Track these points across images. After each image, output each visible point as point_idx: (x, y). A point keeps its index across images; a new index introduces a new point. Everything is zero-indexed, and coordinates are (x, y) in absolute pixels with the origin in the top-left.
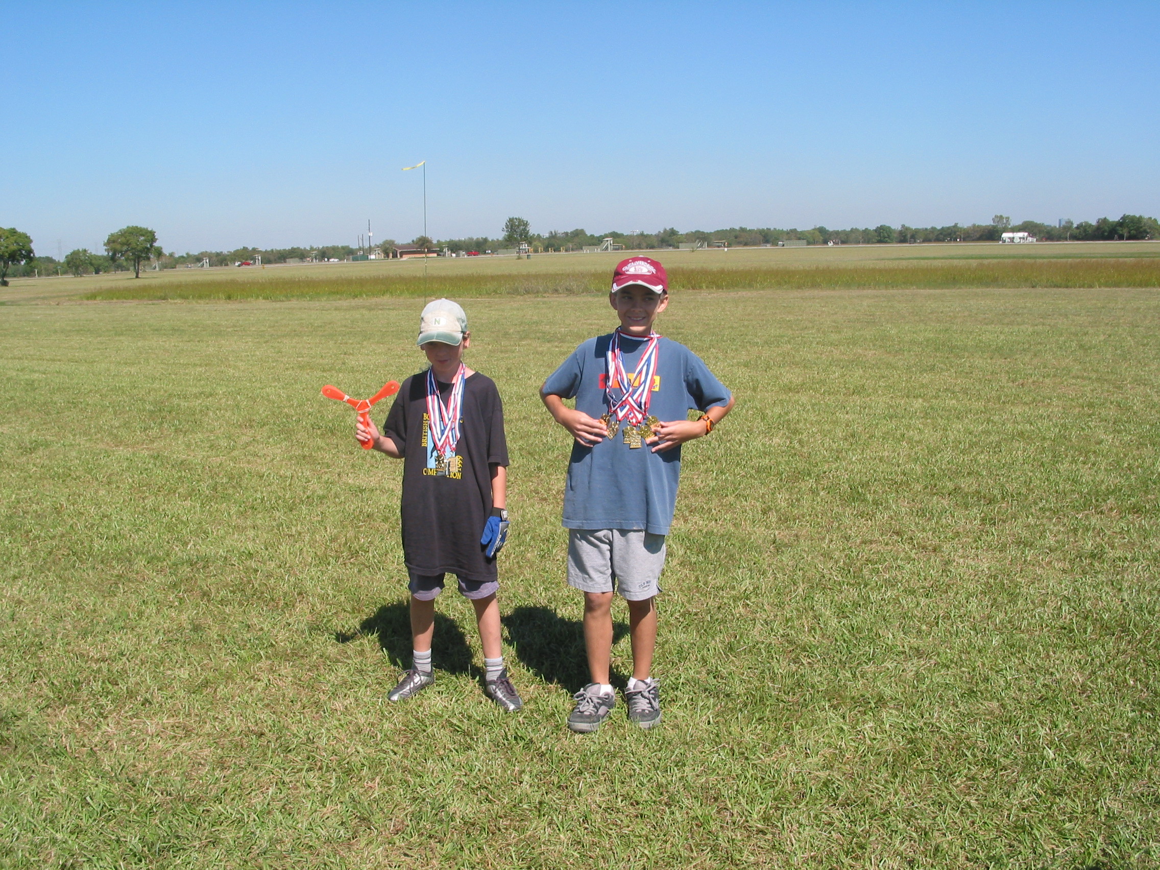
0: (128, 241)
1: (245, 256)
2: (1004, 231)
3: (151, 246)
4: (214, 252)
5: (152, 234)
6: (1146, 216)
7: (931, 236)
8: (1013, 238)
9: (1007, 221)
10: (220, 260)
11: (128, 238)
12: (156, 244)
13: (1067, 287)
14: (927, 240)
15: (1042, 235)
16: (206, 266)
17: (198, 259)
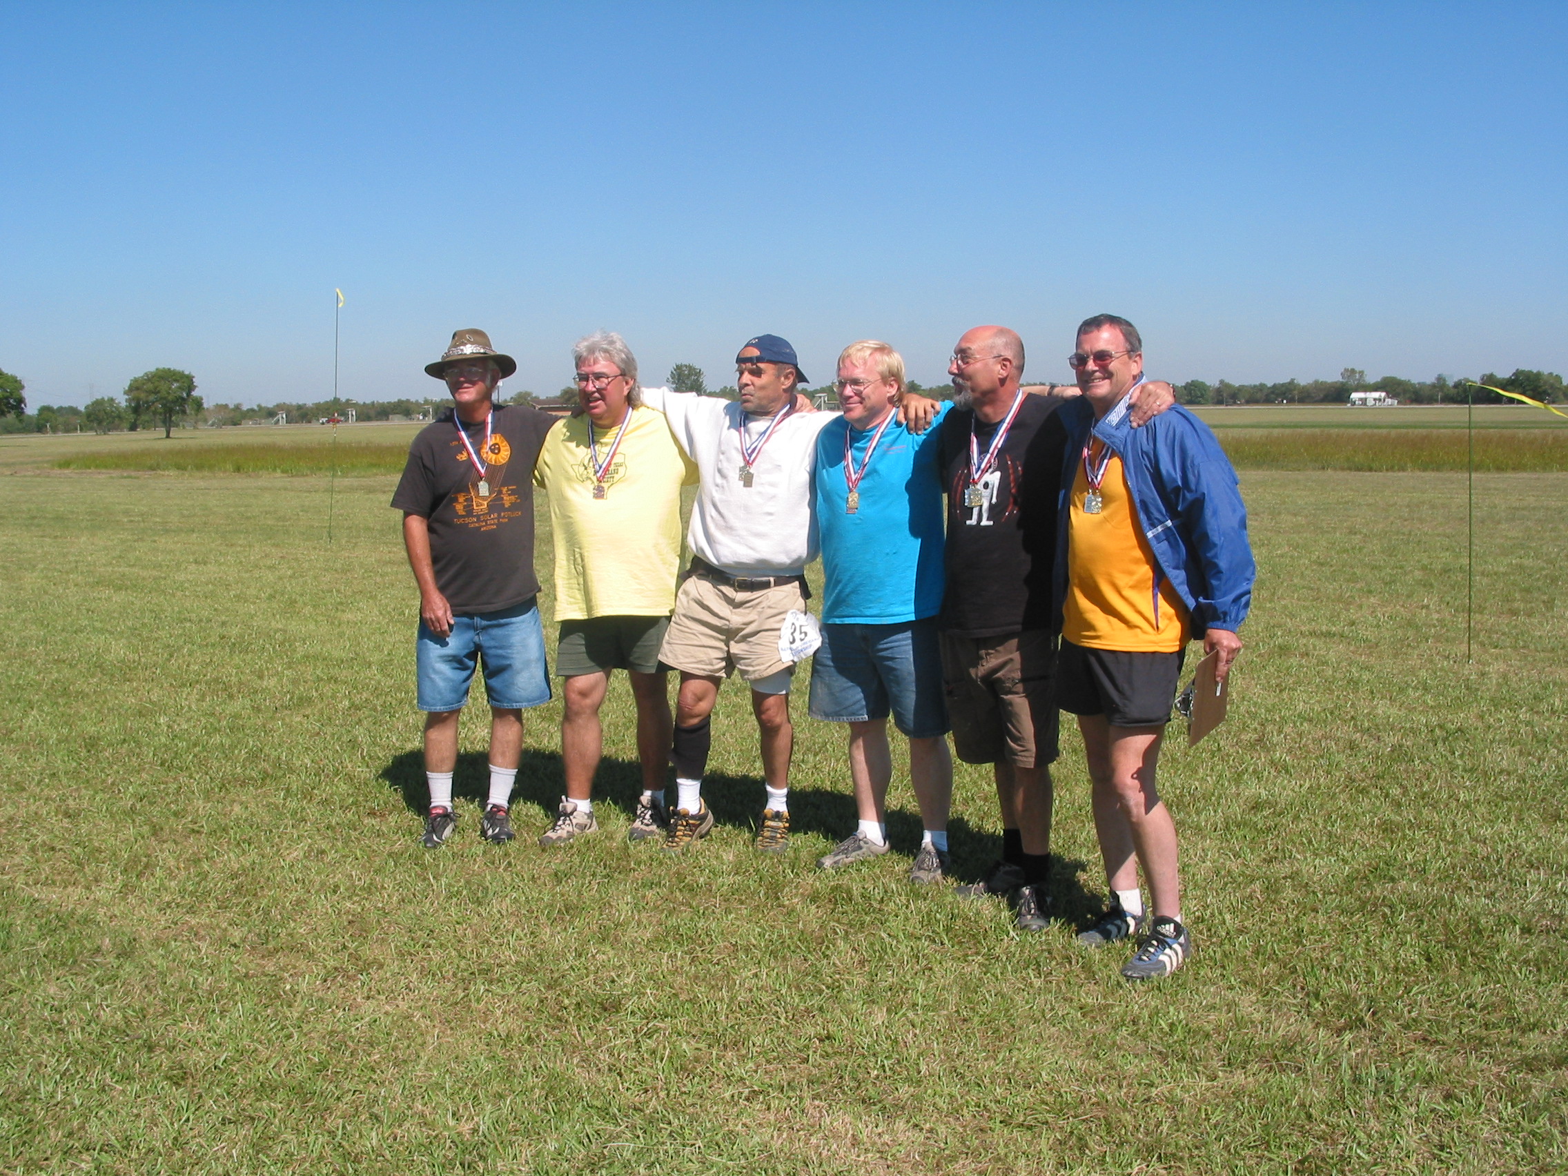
0: (156, 388)
1: (334, 411)
2: (1356, 390)
3: (189, 394)
4: (294, 403)
5: (190, 379)
6: (1546, 372)
7: (1259, 395)
8: (1366, 399)
9: (1361, 376)
10: (301, 415)
11: (157, 384)
12: (194, 393)
13: (1370, 470)
14: (1252, 400)
15: (1408, 395)
16: (283, 422)
17: (271, 414)
